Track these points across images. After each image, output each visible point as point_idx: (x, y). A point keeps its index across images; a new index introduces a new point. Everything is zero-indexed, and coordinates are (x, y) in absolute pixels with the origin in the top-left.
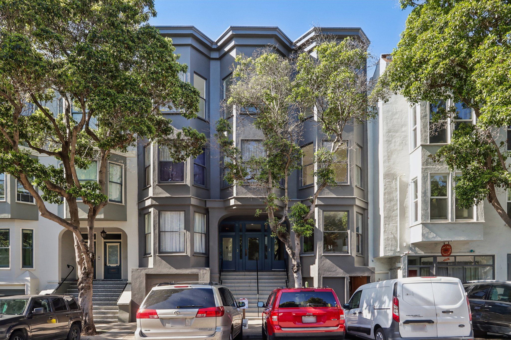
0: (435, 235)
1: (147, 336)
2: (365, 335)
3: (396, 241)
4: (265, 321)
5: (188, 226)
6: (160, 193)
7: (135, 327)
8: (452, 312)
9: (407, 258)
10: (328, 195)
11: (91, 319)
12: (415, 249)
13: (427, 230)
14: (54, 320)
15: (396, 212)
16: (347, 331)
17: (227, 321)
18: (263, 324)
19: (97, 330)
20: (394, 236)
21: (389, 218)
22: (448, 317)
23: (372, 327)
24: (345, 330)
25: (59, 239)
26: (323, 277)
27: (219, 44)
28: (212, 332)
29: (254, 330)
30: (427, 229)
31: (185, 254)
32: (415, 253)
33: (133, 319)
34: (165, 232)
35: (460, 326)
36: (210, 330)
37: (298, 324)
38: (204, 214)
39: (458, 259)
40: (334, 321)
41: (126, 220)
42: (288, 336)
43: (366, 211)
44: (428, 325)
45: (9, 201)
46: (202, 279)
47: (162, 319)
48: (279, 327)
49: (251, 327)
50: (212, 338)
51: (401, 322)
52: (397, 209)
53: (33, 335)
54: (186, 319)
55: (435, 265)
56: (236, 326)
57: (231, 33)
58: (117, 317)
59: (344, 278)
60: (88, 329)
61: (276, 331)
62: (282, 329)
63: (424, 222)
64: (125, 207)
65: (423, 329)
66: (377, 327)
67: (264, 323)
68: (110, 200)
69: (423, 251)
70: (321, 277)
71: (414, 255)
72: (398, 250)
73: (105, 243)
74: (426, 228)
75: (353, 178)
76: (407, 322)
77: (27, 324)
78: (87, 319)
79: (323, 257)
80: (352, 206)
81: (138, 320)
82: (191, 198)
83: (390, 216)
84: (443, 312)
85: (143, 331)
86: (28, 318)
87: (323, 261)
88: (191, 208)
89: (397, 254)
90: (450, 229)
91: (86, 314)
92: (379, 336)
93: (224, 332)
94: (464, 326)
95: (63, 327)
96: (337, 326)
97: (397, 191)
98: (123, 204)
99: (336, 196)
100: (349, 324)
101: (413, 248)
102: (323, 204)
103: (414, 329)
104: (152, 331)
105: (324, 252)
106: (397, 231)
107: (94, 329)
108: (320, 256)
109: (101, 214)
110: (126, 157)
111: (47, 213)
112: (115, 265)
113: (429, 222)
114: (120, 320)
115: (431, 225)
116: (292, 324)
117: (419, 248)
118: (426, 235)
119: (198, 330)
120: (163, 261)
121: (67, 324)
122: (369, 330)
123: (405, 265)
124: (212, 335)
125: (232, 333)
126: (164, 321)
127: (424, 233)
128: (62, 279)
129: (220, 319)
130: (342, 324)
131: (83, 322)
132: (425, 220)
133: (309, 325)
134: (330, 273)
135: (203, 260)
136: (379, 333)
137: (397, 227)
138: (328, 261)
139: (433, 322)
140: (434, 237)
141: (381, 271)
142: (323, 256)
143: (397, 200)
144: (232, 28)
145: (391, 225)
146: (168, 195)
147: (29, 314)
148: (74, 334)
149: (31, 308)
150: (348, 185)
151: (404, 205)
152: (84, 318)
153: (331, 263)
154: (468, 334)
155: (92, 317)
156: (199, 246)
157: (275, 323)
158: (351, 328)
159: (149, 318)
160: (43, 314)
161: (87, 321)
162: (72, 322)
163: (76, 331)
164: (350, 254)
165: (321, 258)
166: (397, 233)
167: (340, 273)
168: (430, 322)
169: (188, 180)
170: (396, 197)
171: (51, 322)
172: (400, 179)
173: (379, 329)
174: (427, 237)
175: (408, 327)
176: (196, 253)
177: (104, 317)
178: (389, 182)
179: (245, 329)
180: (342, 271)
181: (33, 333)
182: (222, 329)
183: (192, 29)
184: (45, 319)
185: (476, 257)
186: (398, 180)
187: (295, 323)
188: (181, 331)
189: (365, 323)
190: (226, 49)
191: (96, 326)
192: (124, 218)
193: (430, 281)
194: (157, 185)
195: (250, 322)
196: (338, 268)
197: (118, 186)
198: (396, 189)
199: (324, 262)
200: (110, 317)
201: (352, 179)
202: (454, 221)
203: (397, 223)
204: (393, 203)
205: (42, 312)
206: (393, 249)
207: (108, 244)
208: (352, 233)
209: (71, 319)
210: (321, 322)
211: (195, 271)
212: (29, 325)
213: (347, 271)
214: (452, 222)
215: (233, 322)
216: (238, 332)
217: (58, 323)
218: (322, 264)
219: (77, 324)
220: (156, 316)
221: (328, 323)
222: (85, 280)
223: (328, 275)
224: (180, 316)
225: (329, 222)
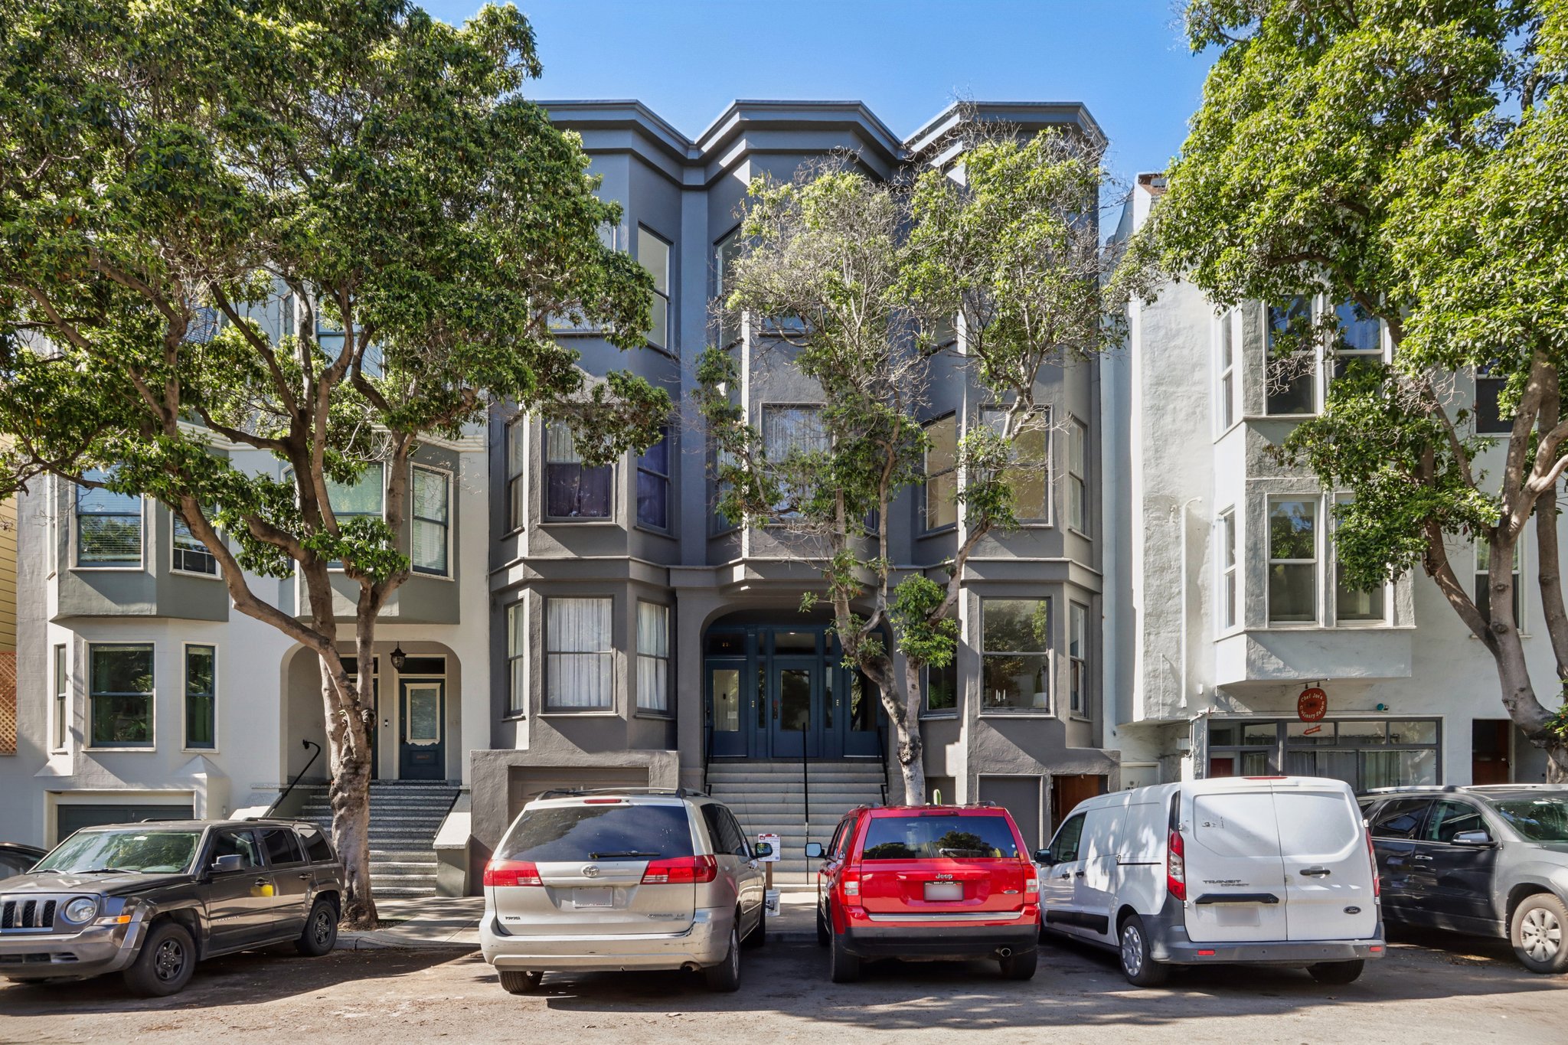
0: (1281, 664)
1: (511, 932)
2: (1093, 933)
3: (1178, 681)
4: (824, 894)
5: (622, 637)
6: (547, 550)
7: (480, 909)
8: (1327, 872)
9: (1205, 726)
10: (995, 555)
11: (364, 886)
12: (1227, 700)
13: (1261, 650)
14: (268, 888)
15: (1176, 600)
16: (1046, 924)
17: (725, 896)
18: (819, 904)
19: (382, 916)
20: (1171, 665)
21: (1159, 616)
22: (1315, 888)
23: (1111, 912)
24: (1039, 920)
25: (282, 671)
26: (981, 778)
27: (705, 149)
28: (684, 925)
29: (795, 921)
30: (1261, 648)
31: (612, 714)
32: (1228, 712)
33: (474, 888)
34: (560, 653)
35: (1347, 910)
36: (680, 917)
37: (917, 905)
38: (664, 605)
39: (1344, 729)
40: (1011, 897)
41: (458, 622)
42: (887, 936)
43: (1095, 598)
44: (1262, 909)
45: (152, 570)
46: (657, 780)
47: (552, 889)
48: (862, 912)
49: (788, 910)
50: (683, 939)
51: (1190, 899)
52: (1180, 593)
53: (213, 927)
54: (613, 887)
55: (1281, 745)
56: (747, 907)
57: (736, 119)
58: (434, 883)
59: (1037, 779)
60: (357, 912)
61: (855, 923)
62: (871, 917)
63: (1253, 628)
64: (453, 589)
65: (1249, 919)
66: (1127, 913)
67: (823, 901)
68: (416, 568)
69: (1248, 706)
70: (975, 776)
71: (1226, 716)
72: (1183, 703)
73: (402, 682)
74: (1258, 645)
75: (1062, 507)
76: (1205, 900)
77: (200, 900)
78: (354, 885)
79: (982, 722)
80: (1059, 584)
81: (488, 890)
82: (631, 563)
83: (1162, 612)
84: (1304, 873)
85: (503, 921)
86: (202, 882)
87: (981, 732)
88: (631, 592)
89: (1180, 716)
90: (1322, 648)
91: (353, 873)
92: (1131, 936)
93: (716, 924)
94: (1359, 910)
95: (291, 908)
96: (1019, 909)
97: (1179, 544)
98: (451, 577)
99: (1016, 558)
100: (1049, 905)
101: (1223, 699)
102: (981, 578)
103: (1225, 920)
104: (526, 920)
105: (983, 709)
106: (1179, 651)
107: (374, 912)
108: (974, 721)
109: (392, 603)
110: (457, 453)
111: (251, 602)
112: (428, 743)
113: (1266, 627)
114: (441, 889)
115: (1270, 638)
116: (896, 903)
117: (1238, 698)
118: (1259, 663)
119: (645, 919)
120: (554, 731)
121: (302, 899)
122: (1106, 919)
123: (1200, 745)
124: (683, 933)
125: (736, 927)
126: (557, 891)
127: (1253, 657)
128: (289, 778)
129: (704, 891)
130: (1031, 905)
131: (344, 893)
132: (1253, 624)
133: (942, 906)
134: (999, 766)
135: (660, 729)
136: (1131, 930)
137: (1178, 643)
138: (994, 732)
139: (1276, 900)
140: (1279, 670)
141: (1137, 760)
142: (981, 719)
143: (1180, 568)
144: (741, 106)
145: (1163, 635)
146: (570, 555)
147: (205, 870)
148: (321, 925)
149: (209, 856)
150: (1049, 528)
151: (1199, 582)
152: (347, 884)
153: (1004, 738)
154: (1371, 933)
155: (368, 882)
156: (651, 692)
157: (851, 902)
158: (1055, 916)
159: (517, 884)
160: (240, 871)
161: (355, 892)
162: (314, 894)
163: (324, 917)
164: (1052, 715)
165: (976, 724)
166: (1178, 659)
167: (1026, 765)
168: (1268, 899)
169: (622, 515)
170: (1178, 559)
171: (261, 894)
172: (1188, 510)
173: (1129, 919)
174: (1261, 670)
175: (1209, 913)
176: (642, 711)
177: (400, 880)
178: (1158, 518)
179: (773, 917)
180: (1032, 760)
181: (215, 923)
182: (710, 916)
183: (634, 109)
184: (245, 885)
185: (1391, 724)
186: (1183, 513)
187: (905, 902)
188: (602, 920)
189: (1094, 904)
190: (725, 162)
191: (379, 904)
192: (451, 616)
193: (1269, 790)
194: (540, 527)
195: (785, 899)
196: (1021, 752)
197: (438, 530)
198: (1178, 537)
199: (984, 735)
200: (414, 881)
201: (1058, 511)
202: (1334, 627)
203: (1179, 631)
204: (1168, 576)
205: (238, 866)
206: (1169, 702)
207: (409, 686)
208: (1060, 657)
209: (313, 886)
210: (976, 900)
211: (638, 758)
212: (203, 899)
213: (1044, 761)
214: (1328, 628)
215: (739, 898)
216: (753, 924)
217: (277, 896)
218: (979, 742)
219: (329, 898)
220: (534, 881)
221: (993, 901)
222: (350, 781)
223: (993, 770)
224: (600, 881)
225: (997, 630)
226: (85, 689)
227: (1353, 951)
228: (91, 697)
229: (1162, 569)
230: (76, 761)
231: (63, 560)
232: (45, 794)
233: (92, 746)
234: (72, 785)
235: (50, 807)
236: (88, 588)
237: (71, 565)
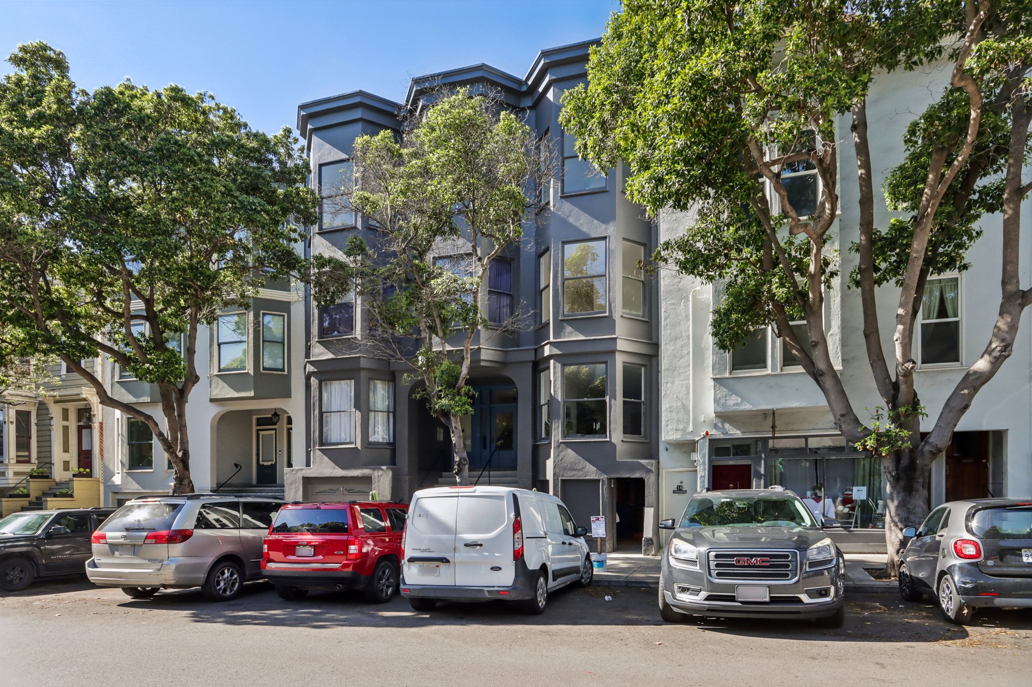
0: (739, 400)
1: (98, 565)
3: (687, 412)
5: (362, 403)
6: (321, 354)
8: (481, 545)
9: (707, 444)
10: (571, 337)
12: (723, 425)
13: (724, 391)
15: (686, 359)
20: (683, 403)
21: (674, 371)
22: (473, 553)
25: (211, 428)
26: (562, 480)
31: (353, 446)
32: (723, 434)
34: (331, 412)
35: (492, 569)
38: (389, 381)
41: (290, 396)
43: (654, 360)
44: (443, 566)
46: (376, 484)
51: (404, 559)
52: (688, 353)
55: (763, 456)
59: (598, 481)
63: (718, 376)
64: (288, 377)
65: (434, 572)
68: (264, 369)
69: (738, 429)
70: (558, 479)
71: (722, 436)
72: (691, 428)
73: (258, 430)
74: (722, 388)
75: (615, 302)
76: (412, 560)
79: (562, 445)
80: (613, 352)
82: (362, 359)
83: (676, 367)
84: (466, 545)
87: (562, 451)
88: (363, 374)
89: (690, 437)
90: (771, 387)
94: (500, 569)
97: (689, 320)
98: (286, 373)
99: (583, 338)
101: (720, 425)
102: (560, 352)
103: (423, 572)
105: (564, 437)
106: (688, 393)
108: (556, 445)
109: (250, 390)
110: (289, 303)
112: (269, 463)
113: (727, 375)
115: (731, 382)
117: (731, 423)
118: (722, 401)
119: (146, 562)
120: (325, 457)
123: (704, 457)
127: (718, 396)
128: (217, 484)
132: (718, 374)
134: (573, 473)
135: (387, 453)
137: (688, 388)
138: (570, 451)
139: (448, 561)
140: (737, 404)
141: (684, 467)
142: (561, 443)
143: (688, 337)
145: (677, 383)
146: (331, 356)
150: (606, 317)
151: (703, 345)
153: (576, 455)
156: (380, 433)
164: (608, 439)
165: (559, 446)
166: (688, 398)
167: (591, 472)
168: (445, 560)
169: (358, 332)
170: (688, 330)
172: (694, 297)
174: (724, 405)
176: (370, 443)
178: (673, 304)
180: (594, 469)
186: (691, 299)
187: (287, 556)
192: (287, 394)
193: (456, 494)
194: (317, 342)
196: (587, 463)
197: (281, 345)
198: (687, 316)
199: (564, 453)
201: (613, 305)
202: (779, 371)
203: (688, 379)
204: (680, 343)
206: (681, 428)
207: (261, 433)
208: (613, 401)
211: (366, 472)
213: (602, 469)
214: (773, 373)
218: (560, 457)
220: (102, 541)
223: (570, 475)
224: (127, 542)
225: (573, 385)
226: (126, 440)
228: (129, 444)
229: (676, 338)
230: (122, 477)
231: (113, 377)
232: (110, 494)
233: (130, 469)
234: (121, 489)
235: (113, 500)
236: (123, 390)
237: (116, 379)
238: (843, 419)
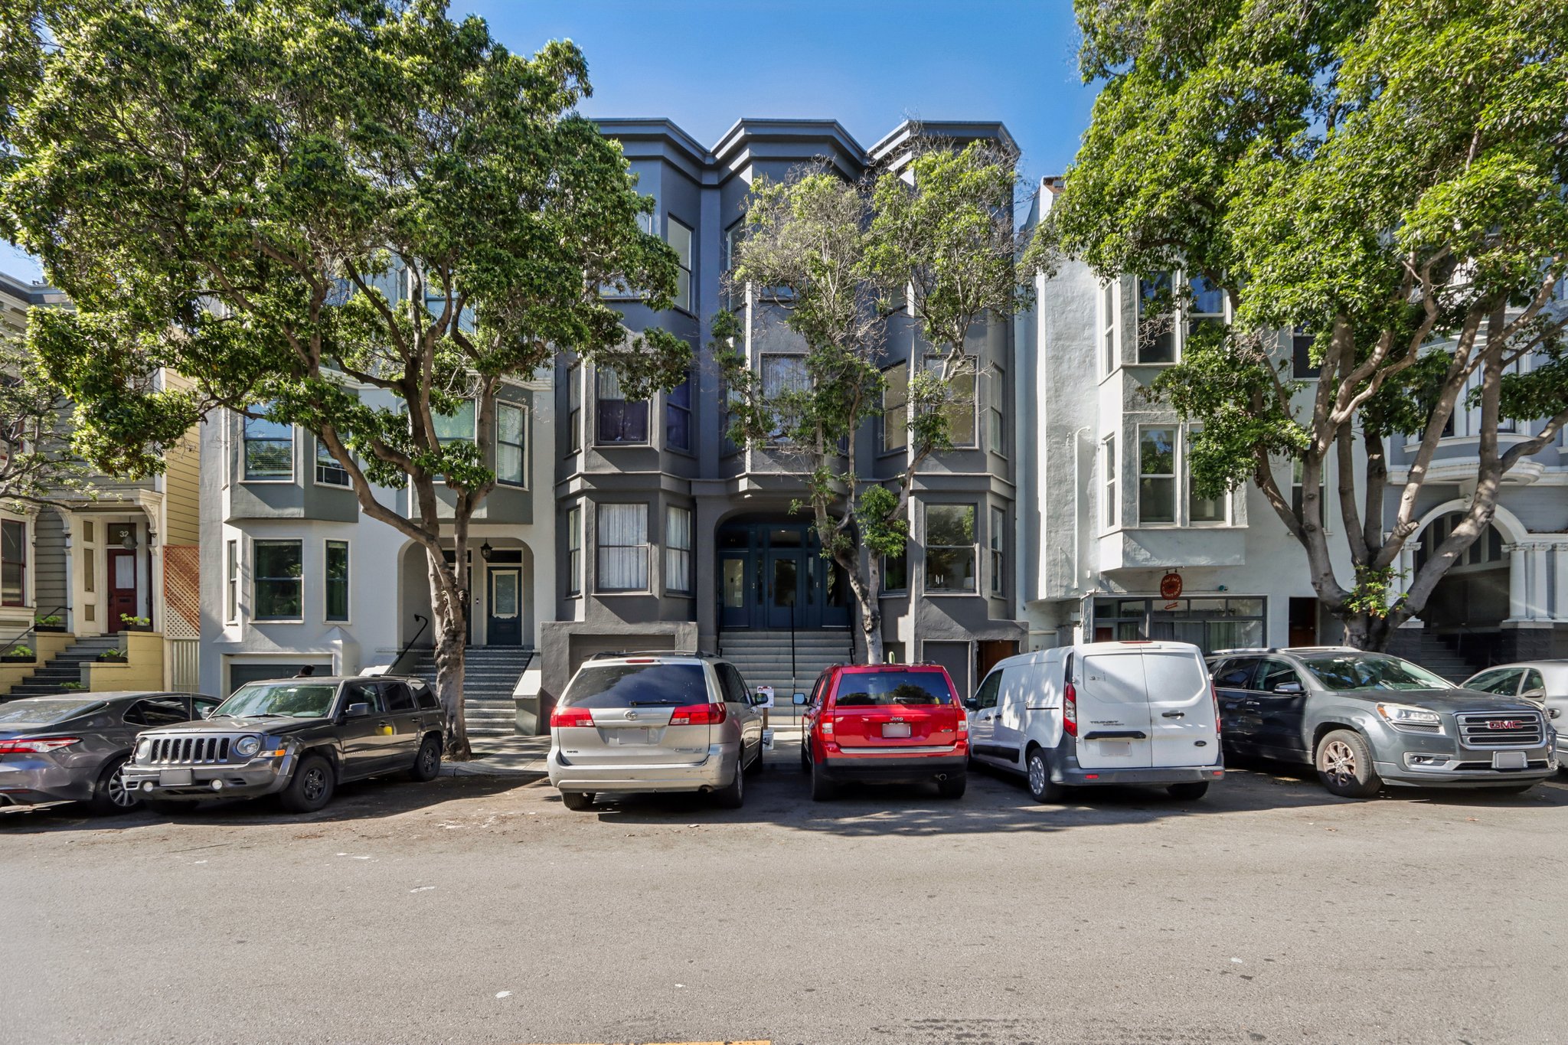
0: (1149, 555)
1: (571, 761)
2: (1008, 762)
3: (1072, 567)
4: (807, 733)
5: (655, 534)
6: (599, 467)
7: (548, 744)
8: (1182, 715)
9: (1092, 603)
10: (935, 471)
11: (461, 727)
12: (1108, 583)
13: (1134, 544)
14: (388, 729)
15: (1070, 506)
16: (973, 755)
17: (732, 734)
18: (803, 740)
19: (474, 750)
20: (1067, 556)
21: (1058, 518)
22: (1172, 726)
23: (1021, 746)
24: (968, 752)
25: (398, 562)
26: (925, 643)
27: (719, 156)
28: (701, 757)
29: (785, 753)
30: (1133, 542)
31: (647, 593)
32: (1109, 592)
33: (543, 729)
34: (608, 546)
35: (1196, 743)
36: (698, 751)
37: (877, 741)
38: (687, 510)
39: (1195, 605)
40: (946, 734)
41: (531, 522)
42: (854, 765)
43: (1011, 505)
44: (1134, 743)
45: (301, 483)
46: (682, 645)
47: (602, 729)
48: (835, 746)
49: (780, 745)
50: (701, 768)
51: (1080, 736)
52: (1073, 500)
53: (347, 760)
54: (648, 728)
55: (1148, 616)
56: (749, 743)
57: (742, 133)
58: (514, 725)
59: (967, 643)
60: (455, 748)
61: (830, 755)
62: (842, 750)
63: (1127, 528)
64: (529, 496)
65: (1123, 751)
66: (1033, 747)
67: (806, 738)
68: (500, 481)
69: (1124, 587)
70: (920, 641)
71: (1107, 595)
72: (1075, 585)
73: (490, 569)
74: (1131, 540)
75: (986, 435)
76: (1092, 736)
77: (336, 737)
78: (453, 726)
79: (925, 600)
80: (982, 493)
81: (554, 730)
82: (662, 477)
83: (1060, 515)
84: (1165, 715)
85: (565, 754)
86: (338, 724)
87: (924, 607)
88: (662, 500)
89: (1073, 595)
90: (1179, 542)
91: (452, 717)
92: (1036, 764)
93: (725, 756)
94: (1205, 743)
95: (406, 744)
96: (952, 744)
97: (1073, 463)
98: (526, 488)
99: (951, 473)
100: (975, 740)
101: (1105, 582)
102: (925, 488)
103: (1105, 751)
104: (582, 753)
105: (926, 590)
106: (1072, 545)
107: (468, 747)
108: (919, 599)
109: (481, 508)
110: (531, 391)
111: (376, 508)
112: (509, 616)
113: (1137, 527)
114: (519, 729)
115: (1140, 534)
116: (860, 740)
117: (1116, 581)
118: (1131, 555)
119: (672, 752)
120: (604, 607)
121: (414, 737)
122: (1017, 751)
123: (1088, 617)
124: (700, 763)
125: (741, 758)
126: (605, 732)
127: (1127, 549)
128: (404, 643)
129: (716, 731)
130: (962, 740)
131: (446, 732)
132: (1128, 524)
133: (896, 742)
134: (938, 634)
135: (683, 605)
136: (1036, 760)
137: (1072, 538)
138: (934, 608)
139: (1144, 736)
140: (1146, 560)
141: (1041, 629)
142: (924, 597)
143: (1073, 481)
144: (745, 123)
145: (1061, 532)
146: (616, 470)
147: (340, 715)
148: (428, 758)
149: (344, 704)
150: (976, 450)
151: (1088, 492)
152: (448, 726)
153: (941, 612)
154: (1214, 761)
155: (464, 724)
156: (676, 578)
157: (828, 739)
158: (980, 749)
159: (576, 725)
160: (367, 716)
161: (454, 732)
162: (423, 733)
163: (431, 751)
164: (978, 594)
165: (921, 601)
166: (1072, 551)
167: (958, 633)
168: (1138, 735)
169: (655, 440)
170: (1072, 474)
171: (383, 734)
172: (1079, 437)
173: (1036, 750)
174: (1133, 560)
175: (1094, 746)
176: (670, 591)
177: (487, 723)
178: (1057, 443)
179: (769, 750)
180: (963, 629)
181: (349, 755)
182: (721, 750)
183: (665, 125)
184: (372, 726)
185: (1229, 601)
186: (1076, 439)
187: (867, 738)
188: (641, 753)
189: (1009, 740)
190: (733, 167)
191: (472, 741)
192: (527, 519)
193: (1139, 651)
194: (593, 449)
195: (777, 736)
196: (955, 623)
197: (517, 451)
198: (1072, 457)
199: (927, 609)
200: (498, 723)
201: (983, 438)
202: (1188, 526)
203: (1073, 529)
204: (1064, 488)
205: (365, 712)
206: (1065, 585)
207: (495, 573)
208: (984, 549)
209: (422, 728)
210: (921, 737)
212: (339, 737)
213: (971, 629)
214: (1183, 527)
215: (743, 736)
216: (754, 756)
217: (395, 735)
218: (923, 615)
219: (434, 737)
220: (589, 722)
221: (933, 737)
222: (450, 646)
223: (934, 637)
224: (637, 723)
225: (937, 528)
226: (251, 574)
227: (1200, 775)
228: (256, 581)
229: (1060, 482)
230: (244, 631)
231: (234, 475)
232: (221, 656)
233: (256, 619)
234: (242, 649)
235: (225, 666)
236: (253, 496)
237: (240, 479)
238: (1325, 579)
